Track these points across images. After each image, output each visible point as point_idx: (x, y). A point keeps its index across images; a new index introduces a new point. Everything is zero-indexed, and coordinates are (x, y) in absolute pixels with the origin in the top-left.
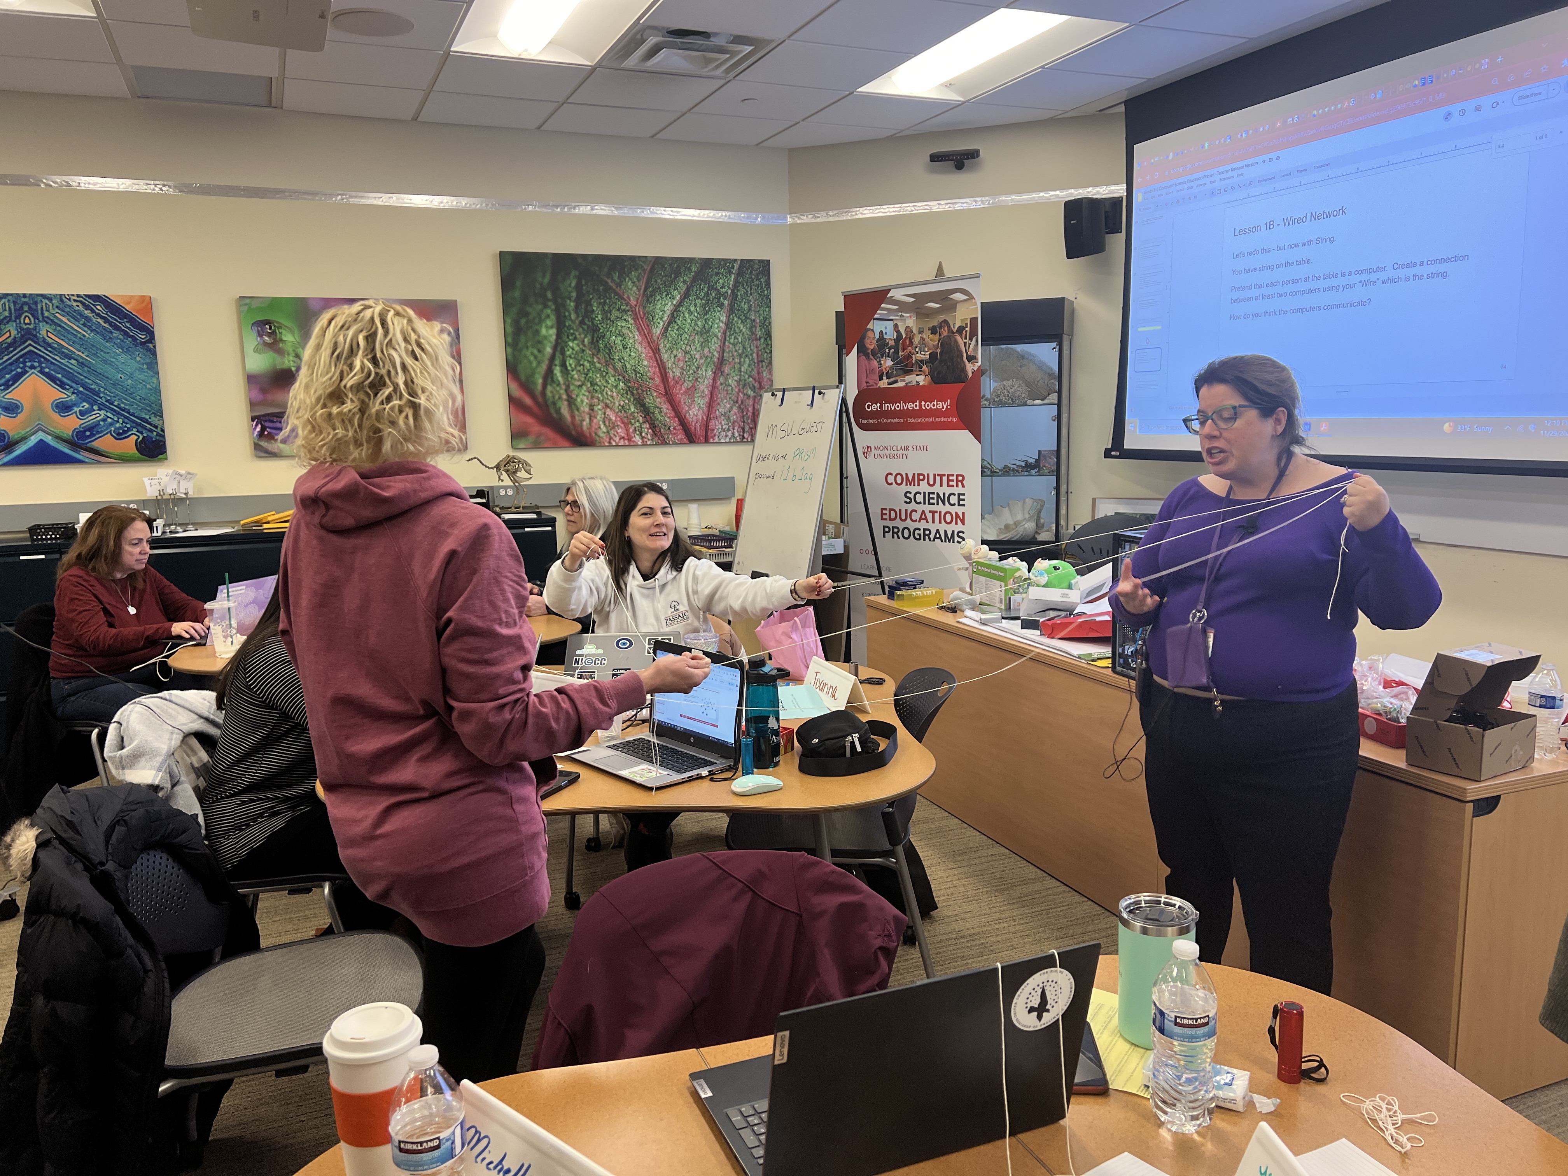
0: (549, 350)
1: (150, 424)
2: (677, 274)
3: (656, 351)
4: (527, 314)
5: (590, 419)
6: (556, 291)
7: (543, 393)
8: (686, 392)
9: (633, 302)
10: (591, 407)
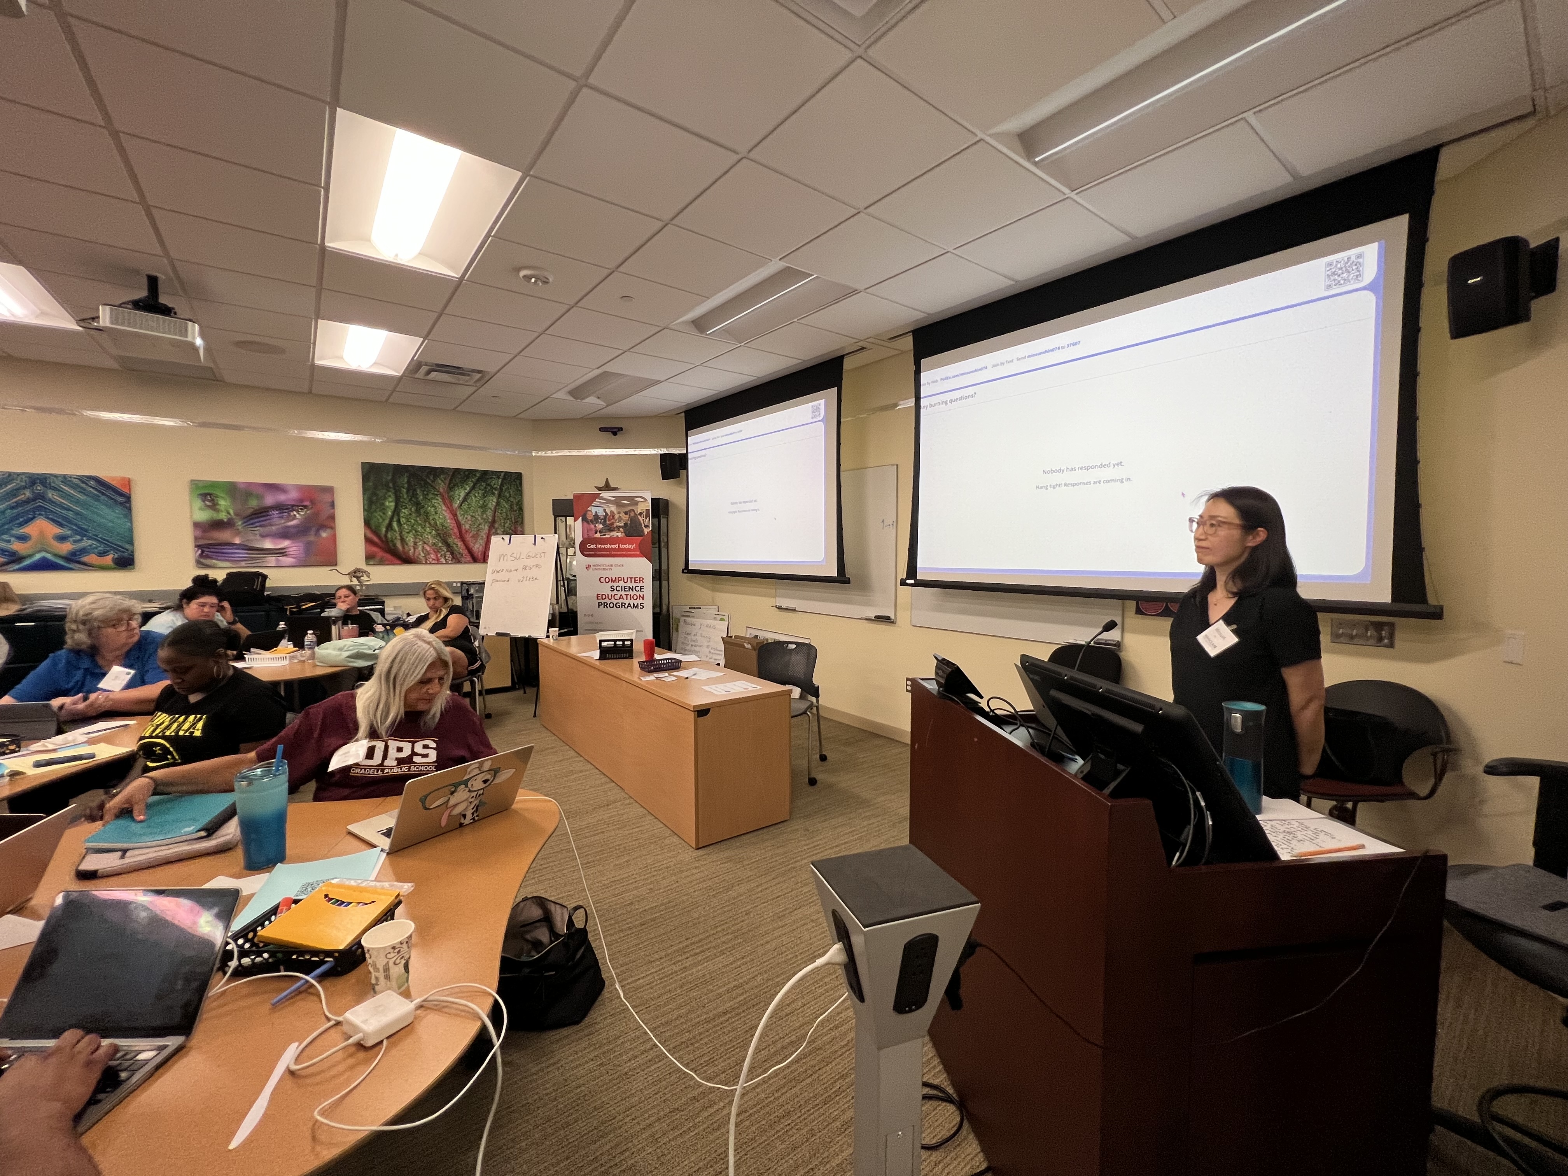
0: (390, 513)
1: (124, 548)
2: (468, 477)
3: (455, 515)
4: (376, 495)
5: (414, 551)
6: (394, 483)
7: (386, 536)
8: (472, 537)
9: (441, 490)
10: (415, 543)
